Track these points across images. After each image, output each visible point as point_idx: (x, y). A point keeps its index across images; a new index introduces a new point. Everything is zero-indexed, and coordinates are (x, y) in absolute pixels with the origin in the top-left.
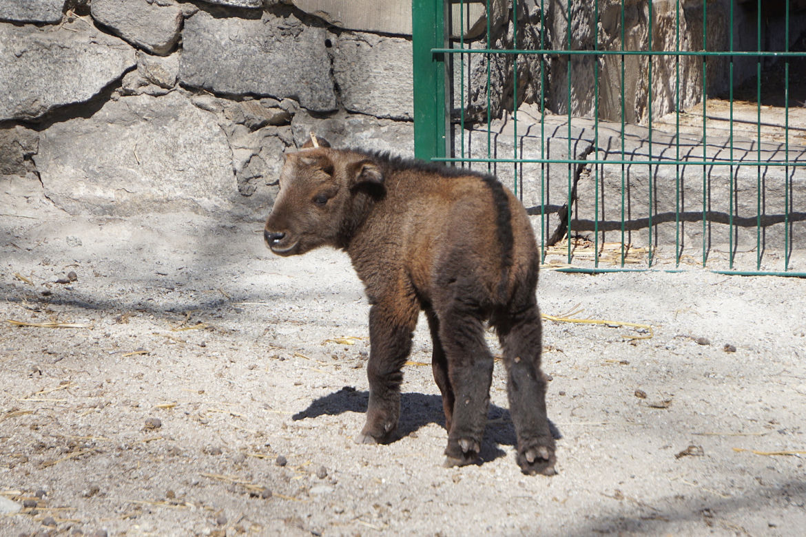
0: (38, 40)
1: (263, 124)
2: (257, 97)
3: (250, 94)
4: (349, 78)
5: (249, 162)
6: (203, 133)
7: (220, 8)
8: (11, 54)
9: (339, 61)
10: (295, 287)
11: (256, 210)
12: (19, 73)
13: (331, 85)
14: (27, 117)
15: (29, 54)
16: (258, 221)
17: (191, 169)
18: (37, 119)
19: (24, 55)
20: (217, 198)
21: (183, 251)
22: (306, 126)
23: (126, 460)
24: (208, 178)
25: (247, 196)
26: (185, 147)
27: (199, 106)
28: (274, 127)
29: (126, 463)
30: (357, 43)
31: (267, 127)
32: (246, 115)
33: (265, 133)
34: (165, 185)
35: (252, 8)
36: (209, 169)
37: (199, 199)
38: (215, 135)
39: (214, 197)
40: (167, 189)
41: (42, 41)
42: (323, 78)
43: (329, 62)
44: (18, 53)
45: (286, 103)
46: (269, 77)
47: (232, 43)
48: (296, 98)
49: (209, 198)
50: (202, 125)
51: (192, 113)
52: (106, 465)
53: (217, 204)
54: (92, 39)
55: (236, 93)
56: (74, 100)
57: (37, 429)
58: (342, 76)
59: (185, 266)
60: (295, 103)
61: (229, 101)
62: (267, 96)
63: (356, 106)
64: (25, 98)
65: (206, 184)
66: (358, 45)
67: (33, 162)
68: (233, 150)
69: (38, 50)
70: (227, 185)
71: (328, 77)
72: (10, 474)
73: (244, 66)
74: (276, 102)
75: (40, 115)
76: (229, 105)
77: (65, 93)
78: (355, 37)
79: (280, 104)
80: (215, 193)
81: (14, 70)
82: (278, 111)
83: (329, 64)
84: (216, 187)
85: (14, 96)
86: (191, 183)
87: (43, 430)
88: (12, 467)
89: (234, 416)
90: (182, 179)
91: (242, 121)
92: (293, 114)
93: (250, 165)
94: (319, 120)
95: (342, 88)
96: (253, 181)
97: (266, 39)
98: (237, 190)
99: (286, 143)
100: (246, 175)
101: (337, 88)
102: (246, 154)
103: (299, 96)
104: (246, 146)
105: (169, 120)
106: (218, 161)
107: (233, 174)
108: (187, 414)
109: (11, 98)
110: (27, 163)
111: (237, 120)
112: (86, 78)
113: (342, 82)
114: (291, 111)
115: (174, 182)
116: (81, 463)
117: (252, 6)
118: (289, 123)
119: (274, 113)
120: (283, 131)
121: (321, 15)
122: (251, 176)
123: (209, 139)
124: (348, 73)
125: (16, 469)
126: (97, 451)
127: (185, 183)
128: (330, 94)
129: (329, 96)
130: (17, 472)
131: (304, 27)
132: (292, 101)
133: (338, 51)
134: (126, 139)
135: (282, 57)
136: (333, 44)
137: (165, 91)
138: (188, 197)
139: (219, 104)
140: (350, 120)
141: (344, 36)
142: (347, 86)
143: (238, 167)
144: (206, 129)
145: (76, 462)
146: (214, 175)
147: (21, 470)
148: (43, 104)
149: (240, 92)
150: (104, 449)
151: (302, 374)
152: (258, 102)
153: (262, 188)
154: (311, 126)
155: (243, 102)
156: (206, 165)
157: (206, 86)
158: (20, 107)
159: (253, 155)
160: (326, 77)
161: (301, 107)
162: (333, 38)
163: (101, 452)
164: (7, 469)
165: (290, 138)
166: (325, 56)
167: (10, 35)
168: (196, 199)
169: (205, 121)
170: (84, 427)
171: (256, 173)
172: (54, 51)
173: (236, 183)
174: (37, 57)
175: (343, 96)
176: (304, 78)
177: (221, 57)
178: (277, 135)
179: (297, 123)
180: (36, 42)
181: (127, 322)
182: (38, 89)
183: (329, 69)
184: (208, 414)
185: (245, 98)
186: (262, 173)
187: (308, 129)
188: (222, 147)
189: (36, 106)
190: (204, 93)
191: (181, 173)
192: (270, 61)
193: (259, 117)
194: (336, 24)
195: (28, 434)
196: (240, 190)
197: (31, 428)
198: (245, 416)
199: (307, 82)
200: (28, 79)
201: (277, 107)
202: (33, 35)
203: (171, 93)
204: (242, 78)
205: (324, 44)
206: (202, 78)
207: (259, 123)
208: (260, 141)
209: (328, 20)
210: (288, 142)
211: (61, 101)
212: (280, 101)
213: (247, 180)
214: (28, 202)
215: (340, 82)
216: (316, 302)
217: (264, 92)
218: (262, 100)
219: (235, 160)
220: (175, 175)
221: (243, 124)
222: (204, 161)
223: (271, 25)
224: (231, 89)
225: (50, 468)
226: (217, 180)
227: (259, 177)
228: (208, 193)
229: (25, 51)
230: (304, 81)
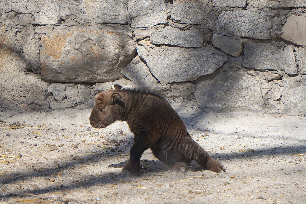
0: (194, 53)
1: (272, 80)
2: (270, 70)
3: (267, 69)
4: (302, 63)
5: (267, 93)
6: (251, 83)
7: (256, 40)
8: (186, 58)
9: (298, 57)
10: (283, 136)
11: (270, 110)
12: (188, 65)
13: (296, 66)
14: (191, 80)
15: (192, 58)
16: (271, 113)
17: (247, 96)
18: (195, 80)
19: (190, 59)
20: (257, 106)
21: (245, 125)
22: (287, 80)
23: (219, 196)
24: (253, 99)
25: (267, 105)
26: (245, 89)
27: (250, 74)
28: (276, 81)
29: (219, 197)
30: (305, 50)
31: (273, 81)
32: (266, 77)
33: (273, 83)
34: (238, 102)
35: (267, 40)
36: (253, 96)
37: (250, 106)
38: (255, 84)
39: (256, 105)
40: (239, 103)
41: (196, 54)
42: (293, 63)
43: (295, 57)
44: (188, 58)
45: (280, 72)
46: (274, 63)
47: (261, 52)
48: (283, 70)
49: (254, 106)
50: (251, 81)
51: (247, 77)
52: (212, 198)
53: (256, 108)
54: (213, 53)
55: (262, 69)
56: (207, 74)
57: (190, 186)
58: (300, 62)
59: (245, 130)
60: (283, 72)
61: (260, 72)
62: (273, 70)
63: (305, 72)
64: (190, 73)
65: (253, 101)
66: (305, 51)
67: (194, 95)
68: (262, 89)
69: (194, 57)
70: (260, 101)
71: (295, 63)
72: (180, 201)
73: (265, 60)
74: (277, 72)
75: (196, 79)
76: (260, 74)
77: (204, 71)
78: (304, 48)
79: (278, 73)
80: (256, 104)
81: (187, 64)
82: (277, 75)
83: (295, 58)
84: (256, 102)
85: (187, 73)
86: (248, 101)
87: (192, 186)
88: (180, 199)
89: (258, 180)
90: (244, 100)
91: (265, 79)
92: (283, 76)
93: (268, 94)
94: (292, 78)
95: (300, 66)
96: (269, 100)
97: (273, 50)
98: (263, 103)
99: (280, 86)
100: (266, 98)
101: (298, 66)
102: (266, 90)
103: (284, 69)
104: (266, 88)
105: (240, 79)
106: (256, 93)
107: (262, 97)
108: (242, 180)
109: (186, 74)
110: (192, 96)
111: (263, 79)
112: (211, 66)
113: (300, 64)
114: (282, 75)
115: (242, 101)
116: (204, 197)
117: (267, 39)
118: (281, 79)
119: (276, 76)
120: (279, 82)
121: (292, 41)
122: (268, 98)
123: (253, 86)
124: (302, 61)
125: (182, 199)
126: (210, 193)
127: (246, 101)
128: (295, 68)
129: (295, 69)
130: (182, 200)
131: (286, 45)
132: (282, 71)
133: (298, 53)
134: (225, 86)
135: (278, 56)
136: (296, 51)
137: (238, 69)
138: (247, 106)
139: (257, 73)
140: (302, 77)
141: (300, 48)
142: (301, 65)
143: (264, 95)
144: (252, 82)
145: (202, 197)
146: (255, 98)
147: (184, 200)
148: (196, 75)
149: (264, 69)
150: (212, 192)
151: (283, 166)
152: (270, 72)
153: (272, 102)
154: (289, 80)
155: (265, 72)
156: (253, 94)
157: (252, 67)
158: (189, 77)
159: (269, 91)
160: (294, 62)
161: (285, 73)
162: (296, 49)
163: (211, 194)
164: (179, 200)
165: (282, 84)
166: (293, 55)
167: (185, 52)
168: (249, 107)
169: (252, 79)
170: (206, 185)
171: (270, 97)
172: (200, 57)
173: (263, 101)
174: (194, 59)
175: (300, 69)
176: (286, 63)
177: (257, 57)
178: (277, 84)
179: (284, 79)
180: (194, 54)
181: (224, 149)
182: (195, 70)
183: (295, 60)
184: (249, 180)
185: (266, 71)
186: (272, 97)
187: (288, 81)
188: (258, 88)
189: (194, 76)
190: (251, 70)
191: (244, 97)
192: (274, 58)
193: (271, 77)
194: (297, 44)
195: (187, 188)
196: (264, 103)
197: (188, 186)
198: (262, 181)
199: (287, 65)
200: (191, 67)
201: (277, 74)
202: (193, 52)
203: (240, 70)
204: (264, 64)
205: (293, 51)
206: (251, 64)
207: (270, 79)
208: (271, 86)
209: (294, 43)
210: (281, 86)
211: (202, 74)
212: (278, 71)
213: (267, 99)
214: (192, 109)
215: (299, 64)
216: (290, 141)
217: (272, 69)
218: (272, 71)
219: (262, 93)
220: (242, 98)
221: (265, 80)
222: (251, 93)
223: (274, 45)
224: (261, 68)
225: (193, 199)
226: (257, 100)
227: (271, 98)
228: (253, 104)
229: (190, 57)
230: (286, 64)
